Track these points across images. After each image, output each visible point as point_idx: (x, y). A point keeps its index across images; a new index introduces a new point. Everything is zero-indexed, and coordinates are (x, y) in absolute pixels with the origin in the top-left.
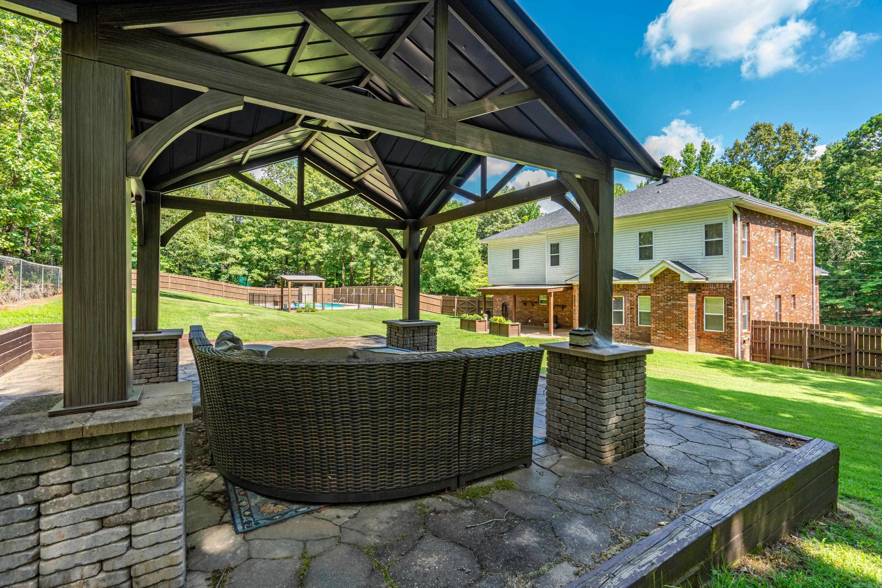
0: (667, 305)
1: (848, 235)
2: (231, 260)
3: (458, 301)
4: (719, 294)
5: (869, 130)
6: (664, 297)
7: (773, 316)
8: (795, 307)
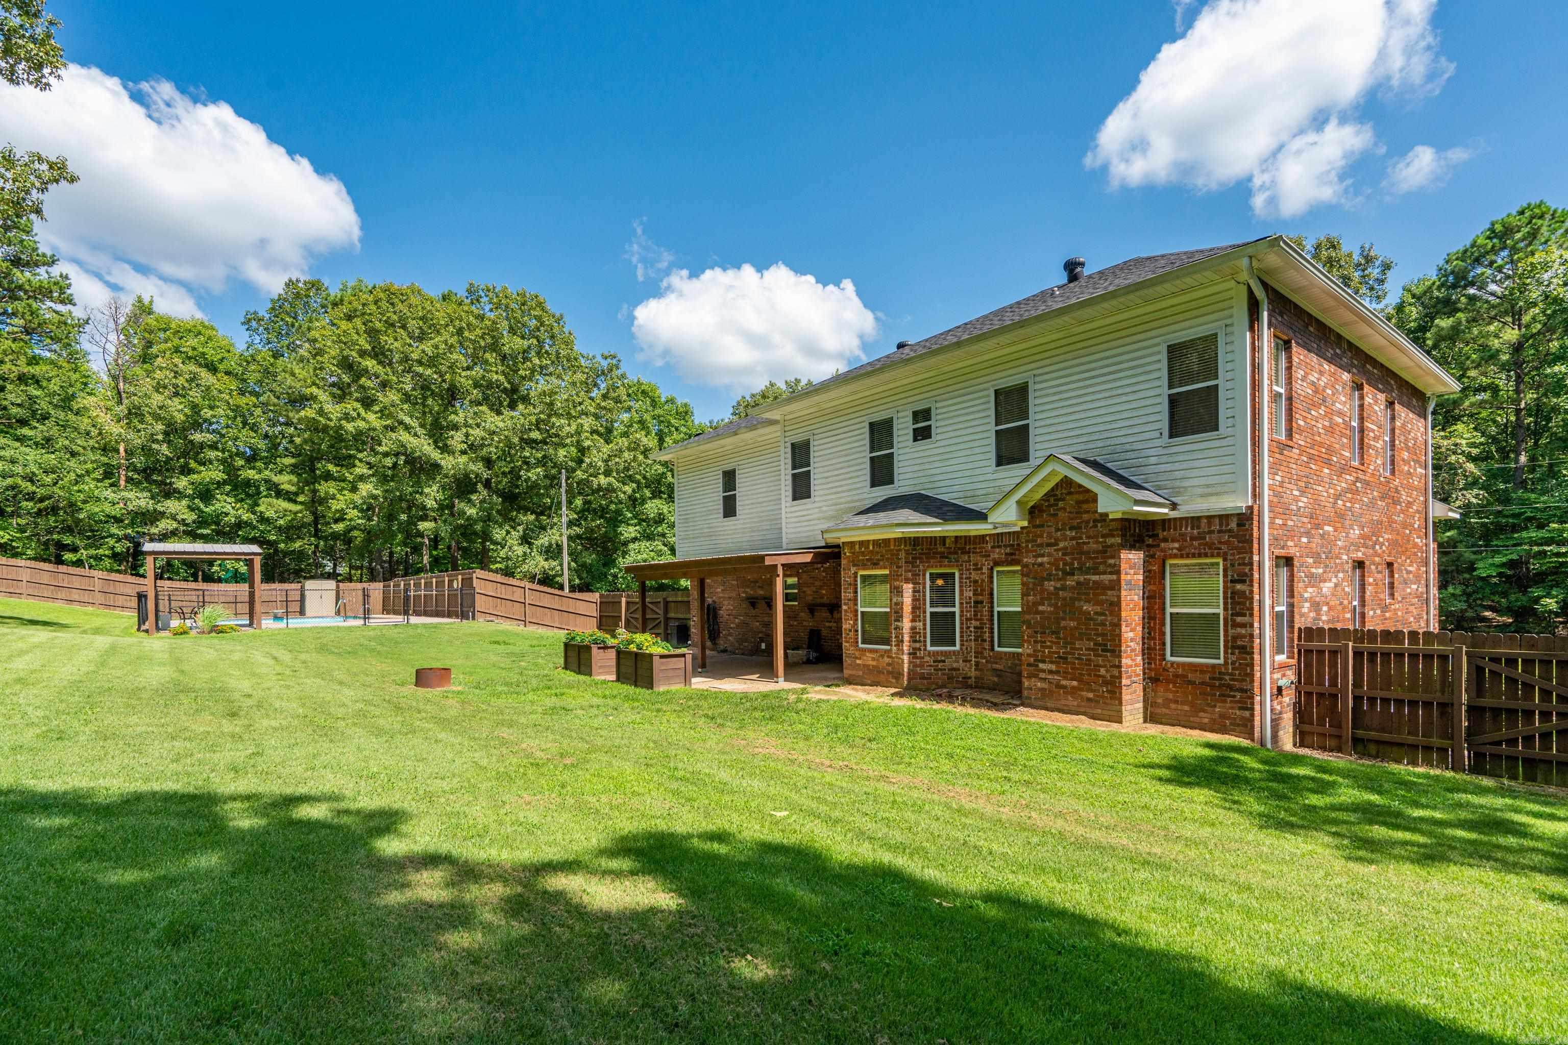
0: (1064, 588)
1: (1453, 457)
2: (165, 525)
3: (628, 603)
4: (1210, 550)
5: (1489, 246)
6: (1055, 564)
7: (1348, 616)
8: (1392, 595)
